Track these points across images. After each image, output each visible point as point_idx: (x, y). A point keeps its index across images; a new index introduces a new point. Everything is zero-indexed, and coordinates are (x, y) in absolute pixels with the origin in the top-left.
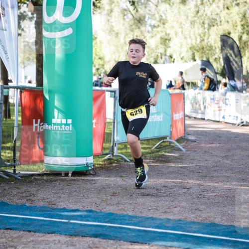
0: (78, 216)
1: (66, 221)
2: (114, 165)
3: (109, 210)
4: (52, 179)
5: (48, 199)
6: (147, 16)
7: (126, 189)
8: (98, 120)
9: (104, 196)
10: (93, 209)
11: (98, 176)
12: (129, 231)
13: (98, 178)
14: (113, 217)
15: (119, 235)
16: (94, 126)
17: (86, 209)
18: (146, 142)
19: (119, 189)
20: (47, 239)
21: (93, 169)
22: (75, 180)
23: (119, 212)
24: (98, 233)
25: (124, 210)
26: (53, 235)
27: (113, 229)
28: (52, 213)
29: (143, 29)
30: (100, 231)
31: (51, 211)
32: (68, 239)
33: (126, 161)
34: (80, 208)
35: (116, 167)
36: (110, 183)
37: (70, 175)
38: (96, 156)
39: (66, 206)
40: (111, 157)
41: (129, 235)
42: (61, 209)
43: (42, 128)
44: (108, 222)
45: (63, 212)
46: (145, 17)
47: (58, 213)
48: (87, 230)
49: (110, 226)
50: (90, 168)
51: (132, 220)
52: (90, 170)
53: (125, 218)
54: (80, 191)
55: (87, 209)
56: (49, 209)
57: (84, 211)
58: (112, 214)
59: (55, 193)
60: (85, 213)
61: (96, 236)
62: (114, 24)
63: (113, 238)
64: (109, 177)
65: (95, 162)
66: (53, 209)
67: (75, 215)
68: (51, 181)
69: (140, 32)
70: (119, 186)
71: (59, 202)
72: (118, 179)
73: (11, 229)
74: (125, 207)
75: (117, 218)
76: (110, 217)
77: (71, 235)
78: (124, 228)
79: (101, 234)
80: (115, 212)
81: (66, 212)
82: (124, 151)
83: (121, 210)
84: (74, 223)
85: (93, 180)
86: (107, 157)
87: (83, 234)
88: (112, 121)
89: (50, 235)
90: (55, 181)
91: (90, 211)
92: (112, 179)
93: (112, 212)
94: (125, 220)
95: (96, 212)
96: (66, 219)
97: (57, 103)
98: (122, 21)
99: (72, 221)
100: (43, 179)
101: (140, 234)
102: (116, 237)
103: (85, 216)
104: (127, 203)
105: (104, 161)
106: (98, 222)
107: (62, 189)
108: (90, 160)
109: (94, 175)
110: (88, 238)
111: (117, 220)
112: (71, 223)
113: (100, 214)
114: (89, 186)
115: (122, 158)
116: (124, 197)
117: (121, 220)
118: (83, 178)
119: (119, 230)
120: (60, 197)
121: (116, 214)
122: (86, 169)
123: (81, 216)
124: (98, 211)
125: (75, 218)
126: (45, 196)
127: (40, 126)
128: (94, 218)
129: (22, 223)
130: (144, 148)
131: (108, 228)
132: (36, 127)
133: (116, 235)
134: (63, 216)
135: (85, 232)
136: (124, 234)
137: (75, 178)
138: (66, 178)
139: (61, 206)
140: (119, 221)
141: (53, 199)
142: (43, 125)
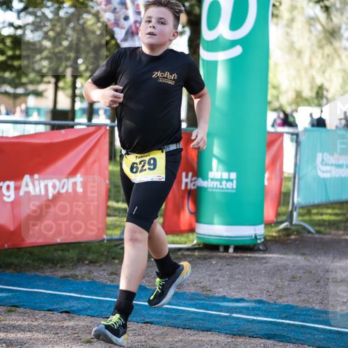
0: (243, 308)
1: (228, 314)
2: (293, 237)
3: (287, 301)
4: (206, 255)
5: (201, 283)
6: (344, 27)
7: (311, 272)
8: (271, 174)
9: (279, 281)
10: (264, 298)
11: (270, 253)
12: (315, 332)
13: (270, 255)
14: (292, 311)
15: (301, 337)
16: (266, 183)
17: (254, 298)
18: (338, 205)
19: (301, 271)
20: (201, 339)
21: (263, 243)
22: (237, 257)
23: (301, 305)
24: (272, 333)
25: (308, 302)
26: (209, 333)
27: (293, 327)
28: (208, 302)
29: (337, 44)
30: (275, 330)
31: (205, 300)
32: (230, 340)
33: (309, 232)
34: (246, 297)
35: (296, 240)
36: (288, 263)
37: (231, 250)
38: (268, 225)
39: (225, 294)
40: (289, 226)
41: (316, 337)
42: (219, 298)
43: (194, 185)
44: (286, 318)
45: (222, 301)
46: (340, 28)
47: (218, 303)
48: (256, 328)
49: (289, 324)
50: (259, 241)
51: (319, 317)
52: (259, 244)
53: (309, 313)
54: (245, 273)
55: (256, 299)
56: (202, 297)
57: (251, 301)
58: (292, 307)
59: (211, 275)
60: (254, 305)
61: (269, 337)
62: (295, 39)
63: (293, 341)
64: (285, 254)
65: (266, 233)
66: (209, 298)
67: (239, 307)
68: (205, 258)
69: (332, 50)
70: (301, 268)
71: (217, 288)
72: (299, 258)
73: (151, 323)
74: (310, 298)
75: (297, 312)
76: (289, 311)
77: (235, 335)
78: (309, 327)
79: (275, 335)
80: (295, 304)
81: (227, 301)
82: (307, 218)
83: (303, 301)
84: (238, 318)
85: (263, 258)
86: (282, 226)
87: (250, 334)
88: (292, 176)
89: (205, 333)
90: (211, 258)
91: (260, 302)
92: (291, 257)
93: (291, 304)
94: (311, 316)
95: (269, 303)
96: (227, 312)
97: (216, 150)
98: (307, 35)
99: (234, 315)
100: (194, 255)
101: (331, 336)
102: (297, 340)
103: (254, 309)
104: (312, 291)
105: (279, 231)
106: (272, 317)
107: (220, 270)
108: (260, 230)
109: (265, 251)
110: (256, 340)
111: (299, 315)
112: (234, 318)
113: (274, 306)
114: (257, 266)
115: (304, 228)
116: (308, 284)
117: (305, 315)
118: (249, 255)
119: (302, 330)
120: (218, 281)
121: (297, 307)
122: (254, 242)
123: (247, 309)
124: (271, 302)
125: (239, 310)
126: (197, 279)
127: (191, 181)
128: (265, 311)
129: (166, 316)
130: (336, 215)
131: (285, 327)
132: (186, 183)
133: (297, 337)
134: (222, 307)
135: (253, 331)
136: (308, 336)
137: (238, 255)
138: (225, 254)
139: (219, 293)
140: (301, 317)
141: (208, 284)
142: (195, 181)
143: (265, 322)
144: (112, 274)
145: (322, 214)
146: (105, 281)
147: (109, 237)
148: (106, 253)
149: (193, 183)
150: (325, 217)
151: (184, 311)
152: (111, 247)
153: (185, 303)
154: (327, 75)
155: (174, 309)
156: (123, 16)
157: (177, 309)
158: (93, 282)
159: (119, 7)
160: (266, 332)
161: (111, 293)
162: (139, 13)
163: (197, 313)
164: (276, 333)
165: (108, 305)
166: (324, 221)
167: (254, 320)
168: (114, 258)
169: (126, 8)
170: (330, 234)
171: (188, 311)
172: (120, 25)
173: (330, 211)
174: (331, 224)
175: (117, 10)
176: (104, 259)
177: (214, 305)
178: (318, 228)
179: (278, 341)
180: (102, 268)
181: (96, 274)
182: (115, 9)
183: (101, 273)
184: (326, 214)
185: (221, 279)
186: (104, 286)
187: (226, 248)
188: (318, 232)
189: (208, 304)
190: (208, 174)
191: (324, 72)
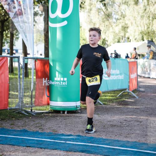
0: (71, 139)
1: (64, 142)
3: (91, 135)
4: (54, 115)
5: (52, 128)
6: (113, 13)
7: (101, 122)
10: (81, 134)
11: (83, 114)
12: (103, 149)
13: (83, 115)
14: (93, 140)
15: (97, 151)
17: (76, 134)
18: (113, 92)
19: (97, 122)
20: (52, 153)
21: (80, 109)
22: (69, 116)
23: (97, 137)
25: (100, 135)
26: (56, 150)
27: (93, 147)
29: (110, 20)
30: (85, 148)
31: (54, 136)
33: (100, 104)
34: (73, 134)
37: (66, 113)
39: (63, 133)
41: (104, 151)
42: (60, 134)
44: (90, 143)
45: (62, 136)
46: (112, 13)
47: (60, 137)
48: (77, 147)
49: (91, 146)
50: (78, 109)
51: (105, 142)
52: (78, 110)
53: (100, 140)
54: (72, 123)
56: (53, 134)
58: (93, 138)
59: (57, 124)
60: (76, 137)
61: (83, 152)
62: (92, 18)
63: (94, 153)
65: (81, 105)
66: (56, 134)
67: (69, 138)
68: (54, 117)
69: (108, 23)
70: (97, 120)
71: (59, 130)
72: (96, 116)
73: (30, 147)
76: (91, 140)
77: (67, 151)
78: (100, 147)
79: (85, 150)
81: (64, 136)
83: (98, 135)
84: (69, 143)
85: (80, 116)
87: (75, 150)
89: (54, 150)
90: (57, 116)
91: (79, 136)
93: (93, 136)
94: (101, 141)
95: (83, 136)
96: (64, 141)
97: (58, 68)
98: (97, 16)
100: (49, 115)
101: (110, 150)
102: (95, 152)
103: (76, 139)
104: (102, 131)
106: (84, 143)
107: (61, 122)
108: (79, 104)
109: (81, 113)
110: (77, 153)
111: (96, 141)
112: (67, 143)
113: (85, 138)
114: (77, 120)
116: (100, 127)
117: (98, 141)
118: (74, 115)
119: (97, 148)
120: (60, 127)
121: (95, 138)
122: (76, 109)
123: (73, 139)
124: (84, 136)
125: (70, 140)
126: (51, 126)
127: (47, 82)
128: (81, 140)
129: (37, 143)
130: (112, 96)
131: (90, 147)
132: (45, 83)
133: (95, 151)
134: (62, 138)
135: (76, 149)
136: (100, 151)
137: (69, 115)
138: (63, 114)
139: (60, 132)
140: (97, 142)
141: (56, 128)
142: (49, 82)
143: (81, 145)
144: (11, 124)
145: (106, 96)
146: (8, 128)
147: (10, 108)
148: (9, 115)
149: (48, 83)
150: (107, 97)
151: (44, 141)
152: (11, 112)
153: (45, 137)
154: (107, 34)
155: (40, 140)
156: (13, 7)
157: (42, 140)
158: (3, 129)
159: (11, 3)
160: (82, 150)
161: (11, 133)
162: (20, 5)
163: (51, 142)
164: (86, 150)
165: (10, 139)
166: (107, 99)
167: (76, 144)
168: (12, 118)
169: (14, 3)
170: (109, 105)
171: (47, 141)
172: (12, 11)
173: (109, 95)
174: (110, 101)
175: (10, 4)
176: (8, 118)
177: (58, 138)
178: (104, 102)
179: (87, 153)
180: (7, 122)
181: (4, 125)
182: (9, 3)
183: (7, 124)
184: (108, 96)
185: (61, 126)
186: (8, 130)
187: (64, 112)
188: (104, 104)
189: (56, 137)
190: (54, 79)
191: (105, 33)
